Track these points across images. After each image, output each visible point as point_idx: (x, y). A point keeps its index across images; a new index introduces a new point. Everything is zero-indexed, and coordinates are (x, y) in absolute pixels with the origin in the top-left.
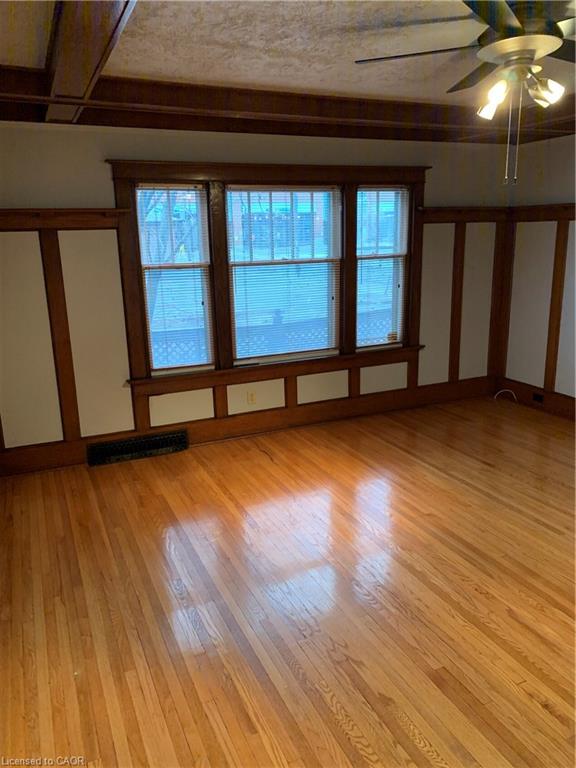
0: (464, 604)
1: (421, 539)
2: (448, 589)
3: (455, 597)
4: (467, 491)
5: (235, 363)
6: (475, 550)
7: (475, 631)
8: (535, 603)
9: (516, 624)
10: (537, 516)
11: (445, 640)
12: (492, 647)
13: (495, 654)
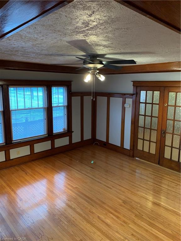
0: (86, 217)
1: (74, 196)
2: (82, 213)
3: (84, 215)
4: (87, 178)
5: (13, 142)
6: (89, 198)
7: (89, 225)
8: (105, 213)
9: (100, 221)
10: (105, 184)
11: (81, 230)
12: (94, 230)
13: (95, 232)
